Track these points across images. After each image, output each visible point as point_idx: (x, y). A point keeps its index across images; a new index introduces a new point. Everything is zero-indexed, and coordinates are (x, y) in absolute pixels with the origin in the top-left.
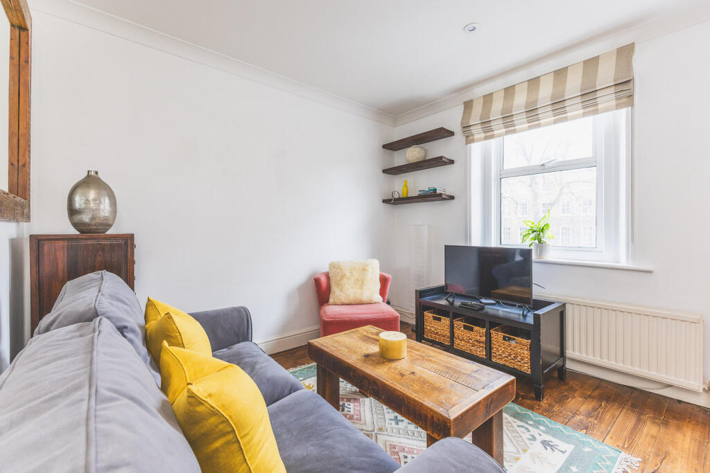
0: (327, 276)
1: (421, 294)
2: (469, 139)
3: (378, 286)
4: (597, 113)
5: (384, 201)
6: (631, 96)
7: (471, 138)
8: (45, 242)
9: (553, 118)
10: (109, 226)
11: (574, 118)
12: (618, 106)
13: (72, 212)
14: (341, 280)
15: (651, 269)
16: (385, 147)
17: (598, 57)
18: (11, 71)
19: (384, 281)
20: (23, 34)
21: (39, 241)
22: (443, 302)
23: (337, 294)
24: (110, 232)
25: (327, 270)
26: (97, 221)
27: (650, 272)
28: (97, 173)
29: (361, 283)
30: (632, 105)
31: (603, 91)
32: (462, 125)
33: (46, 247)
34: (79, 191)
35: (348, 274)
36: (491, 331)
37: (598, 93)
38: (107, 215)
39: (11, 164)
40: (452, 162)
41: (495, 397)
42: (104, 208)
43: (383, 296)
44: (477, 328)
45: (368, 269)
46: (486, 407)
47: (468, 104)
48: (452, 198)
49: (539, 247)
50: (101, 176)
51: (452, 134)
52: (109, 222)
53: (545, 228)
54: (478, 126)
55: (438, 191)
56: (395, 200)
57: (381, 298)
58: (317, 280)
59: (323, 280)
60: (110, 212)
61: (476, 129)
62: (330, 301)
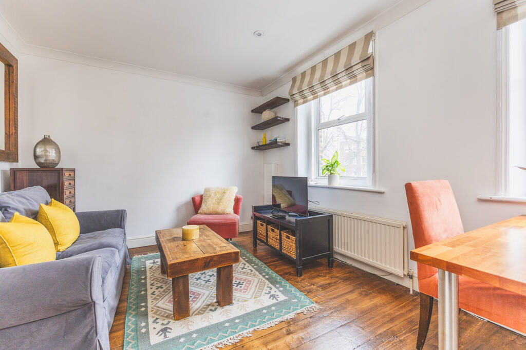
0: (201, 197)
1: (256, 209)
2: (296, 104)
3: (233, 203)
4: (357, 82)
5: (253, 148)
6: (372, 69)
7: (297, 103)
8: (17, 172)
9: (335, 87)
10: (57, 164)
11: (346, 86)
12: (367, 77)
13: (36, 157)
14: (207, 199)
15: (383, 191)
16: (253, 111)
17: (356, 42)
18: (5, 87)
19: (237, 201)
20: (11, 68)
21: (14, 172)
22: (269, 216)
23: (204, 208)
24: (57, 167)
25: (202, 193)
26: (48, 162)
27: (382, 193)
28: (49, 136)
29: (219, 201)
30: (373, 75)
31: (356, 66)
32: (289, 94)
33: (18, 174)
34: (39, 146)
35: (213, 195)
36: (282, 232)
37: (354, 68)
38: (53, 158)
39: (6, 134)
40: (288, 120)
41: (215, 258)
42: (52, 155)
43: (236, 210)
44: (276, 230)
45: (228, 193)
46: (204, 263)
47: (294, 80)
48: (288, 144)
49: (331, 177)
50: (52, 138)
51: (287, 100)
52: (56, 162)
53: (336, 164)
54: (298, 95)
55: (278, 140)
56: (257, 147)
57: (233, 211)
58: (193, 199)
59: (198, 199)
60: (56, 157)
61: (297, 97)
62: (199, 212)
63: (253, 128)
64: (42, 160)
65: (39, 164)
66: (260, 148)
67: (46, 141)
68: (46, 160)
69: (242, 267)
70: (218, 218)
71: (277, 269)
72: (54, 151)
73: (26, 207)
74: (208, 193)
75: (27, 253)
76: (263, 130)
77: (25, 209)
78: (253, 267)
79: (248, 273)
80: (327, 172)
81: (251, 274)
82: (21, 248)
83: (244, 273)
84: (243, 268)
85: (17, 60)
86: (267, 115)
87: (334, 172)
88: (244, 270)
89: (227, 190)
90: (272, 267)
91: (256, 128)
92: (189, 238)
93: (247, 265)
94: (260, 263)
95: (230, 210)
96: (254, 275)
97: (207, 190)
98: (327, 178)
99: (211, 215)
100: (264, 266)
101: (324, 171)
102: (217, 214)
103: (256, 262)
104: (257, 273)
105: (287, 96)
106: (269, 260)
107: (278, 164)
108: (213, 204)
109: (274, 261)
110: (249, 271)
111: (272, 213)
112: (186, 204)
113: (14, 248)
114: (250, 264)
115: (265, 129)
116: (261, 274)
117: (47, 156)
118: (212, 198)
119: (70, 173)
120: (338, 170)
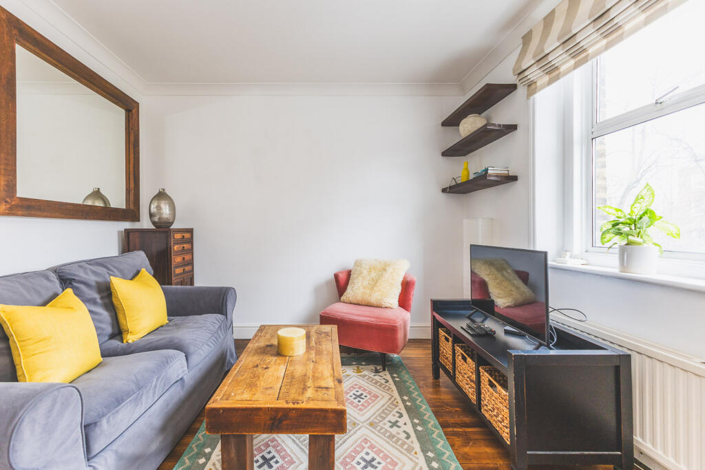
0: (349, 273)
1: (439, 307)
3: (398, 290)
5: (444, 190)
7: (533, 86)
8: (131, 233)
10: (172, 223)
14: (357, 278)
16: (443, 123)
19: (407, 286)
21: (129, 232)
23: (350, 293)
25: (351, 266)
26: (162, 220)
29: (375, 283)
32: (514, 71)
33: (131, 236)
34: (154, 201)
35: (365, 272)
36: (481, 369)
38: (168, 216)
40: (513, 128)
41: (292, 414)
42: (166, 211)
43: (404, 302)
44: (469, 360)
45: (390, 270)
46: (271, 419)
47: (527, 39)
48: (514, 178)
49: (627, 252)
50: (167, 191)
51: (513, 87)
52: (171, 221)
53: (646, 218)
54: (535, 68)
55: (489, 172)
56: (451, 187)
57: (397, 303)
58: (336, 276)
59: (342, 277)
60: (169, 214)
61: (533, 74)
62: (343, 298)
63: (445, 154)
64: (156, 219)
65: (154, 223)
66: (459, 189)
67: (161, 195)
68: (159, 219)
69: (393, 420)
70: (367, 313)
71: (466, 449)
72: (167, 207)
73: (100, 280)
74: (359, 268)
75: (38, 351)
76: (465, 155)
77: (97, 283)
78: (414, 425)
79: (399, 439)
80: (617, 239)
81: (404, 443)
82: (33, 344)
83: (391, 436)
84: (394, 424)
85: (138, 104)
86: (470, 125)
87: (638, 240)
88: (394, 430)
89: (389, 265)
90: (458, 441)
91: (449, 153)
92: (286, 353)
93: (406, 417)
94: (433, 421)
95: (393, 300)
96: (410, 450)
97: (358, 264)
98: (617, 251)
99: (359, 307)
100: (437, 433)
101: (608, 236)
102: (369, 305)
103: (425, 418)
104: (417, 446)
105: (510, 79)
106: (457, 419)
107: (492, 219)
108: (364, 288)
109: (466, 425)
110: (403, 436)
111: (469, 317)
112: (328, 283)
113: (22, 343)
114: (411, 419)
115: (469, 153)
116: (424, 451)
117: (161, 214)
118: (363, 278)
119: (184, 234)
120: (653, 234)
